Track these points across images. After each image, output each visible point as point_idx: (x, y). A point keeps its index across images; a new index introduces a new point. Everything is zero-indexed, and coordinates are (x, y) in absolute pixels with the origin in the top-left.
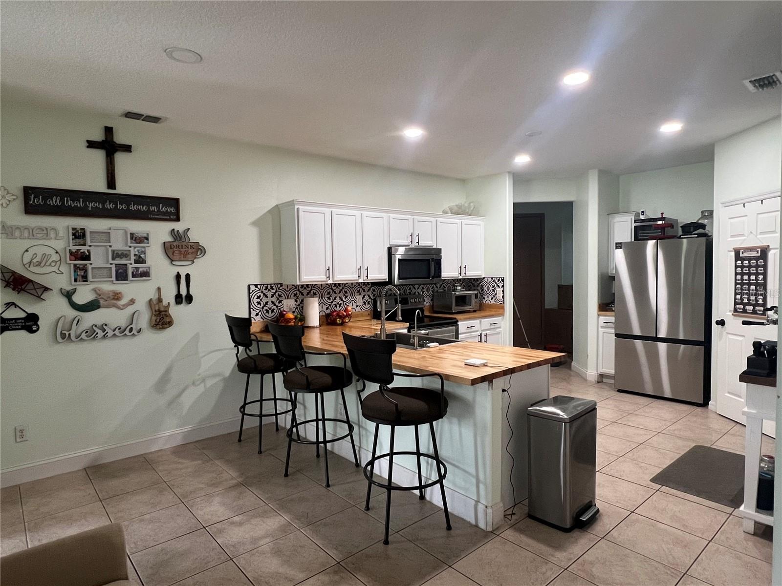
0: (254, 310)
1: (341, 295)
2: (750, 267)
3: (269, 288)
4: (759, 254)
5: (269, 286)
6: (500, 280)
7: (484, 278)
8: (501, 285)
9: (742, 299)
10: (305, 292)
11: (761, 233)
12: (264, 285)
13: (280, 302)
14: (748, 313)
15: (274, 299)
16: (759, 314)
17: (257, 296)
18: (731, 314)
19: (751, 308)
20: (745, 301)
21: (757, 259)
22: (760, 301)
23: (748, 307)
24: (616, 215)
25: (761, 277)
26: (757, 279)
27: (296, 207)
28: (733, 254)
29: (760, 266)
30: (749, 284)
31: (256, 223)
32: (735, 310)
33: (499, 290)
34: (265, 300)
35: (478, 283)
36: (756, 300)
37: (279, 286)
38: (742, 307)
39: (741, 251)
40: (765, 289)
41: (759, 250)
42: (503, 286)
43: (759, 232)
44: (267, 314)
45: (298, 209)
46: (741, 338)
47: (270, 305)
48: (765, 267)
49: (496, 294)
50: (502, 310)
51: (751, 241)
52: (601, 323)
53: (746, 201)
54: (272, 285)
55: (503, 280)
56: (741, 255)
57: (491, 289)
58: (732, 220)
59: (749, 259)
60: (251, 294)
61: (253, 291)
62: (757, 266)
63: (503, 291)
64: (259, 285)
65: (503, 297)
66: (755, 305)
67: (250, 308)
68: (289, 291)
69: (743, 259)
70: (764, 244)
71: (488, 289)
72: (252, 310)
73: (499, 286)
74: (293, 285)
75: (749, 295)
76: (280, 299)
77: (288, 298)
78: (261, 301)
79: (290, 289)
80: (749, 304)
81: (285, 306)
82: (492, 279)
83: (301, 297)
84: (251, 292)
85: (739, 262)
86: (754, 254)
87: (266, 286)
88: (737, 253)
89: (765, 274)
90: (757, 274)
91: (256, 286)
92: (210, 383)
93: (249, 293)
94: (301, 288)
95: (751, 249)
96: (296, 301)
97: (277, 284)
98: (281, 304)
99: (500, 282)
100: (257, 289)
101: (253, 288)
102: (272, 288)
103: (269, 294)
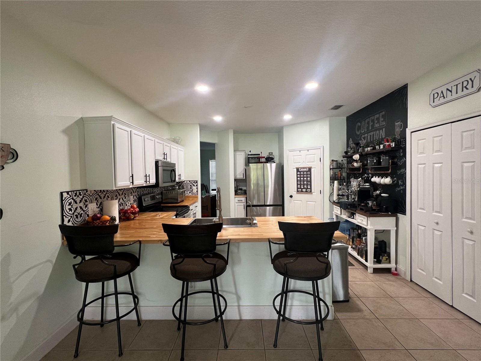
0: (66, 217)
1: (123, 196)
2: (304, 174)
3: (78, 194)
4: (308, 170)
5: (78, 192)
6: (195, 182)
7: (184, 181)
8: (195, 185)
9: (300, 187)
10: (102, 196)
11: (308, 162)
12: (74, 191)
13: (86, 206)
14: (304, 192)
15: (82, 204)
16: (309, 192)
17: (69, 202)
18: (296, 193)
19: (305, 190)
20: (302, 187)
21: (307, 172)
22: (309, 187)
23: (303, 190)
24: (237, 152)
25: (309, 178)
26: (307, 179)
27: (112, 122)
28: (296, 170)
29: (308, 174)
30: (304, 181)
31: (67, 131)
32: (298, 191)
33: (194, 188)
34: (75, 206)
35: (180, 184)
36: (307, 187)
37: (85, 191)
38: (301, 190)
39: (299, 169)
40: (311, 183)
41: (308, 168)
42: (197, 185)
43: (307, 162)
44: (76, 219)
45: (113, 124)
46: (300, 202)
47: (79, 210)
48: (310, 174)
49: (192, 190)
50: (197, 199)
51: (303, 164)
52: (237, 201)
53: (301, 150)
54: (80, 192)
55: (197, 182)
56: (299, 170)
57: (189, 187)
58: (294, 157)
59: (304, 172)
60: (64, 202)
61: (65, 198)
62: (307, 174)
63: (197, 188)
64: (70, 191)
65: (197, 191)
66: (306, 189)
67: (63, 216)
68: (92, 196)
69: (300, 172)
70: (310, 166)
71: (187, 187)
72: (64, 217)
73: (194, 186)
74: (95, 191)
75: (304, 185)
76: (86, 203)
77: (91, 203)
78: (72, 207)
79: (93, 194)
80: (304, 188)
81: (90, 209)
82: (190, 181)
83: (100, 201)
84: (63, 199)
85: (299, 173)
86: (305, 170)
87: (75, 192)
88: (298, 170)
89: (311, 177)
90: (307, 177)
91: (68, 193)
92: (22, 309)
93: (62, 200)
94: (100, 192)
95: (304, 168)
96: (97, 204)
97: (83, 190)
98: (86, 208)
99: (195, 183)
100: (69, 196)
101: (65, 195)
102: (80, 193)
103: (78, 200)
